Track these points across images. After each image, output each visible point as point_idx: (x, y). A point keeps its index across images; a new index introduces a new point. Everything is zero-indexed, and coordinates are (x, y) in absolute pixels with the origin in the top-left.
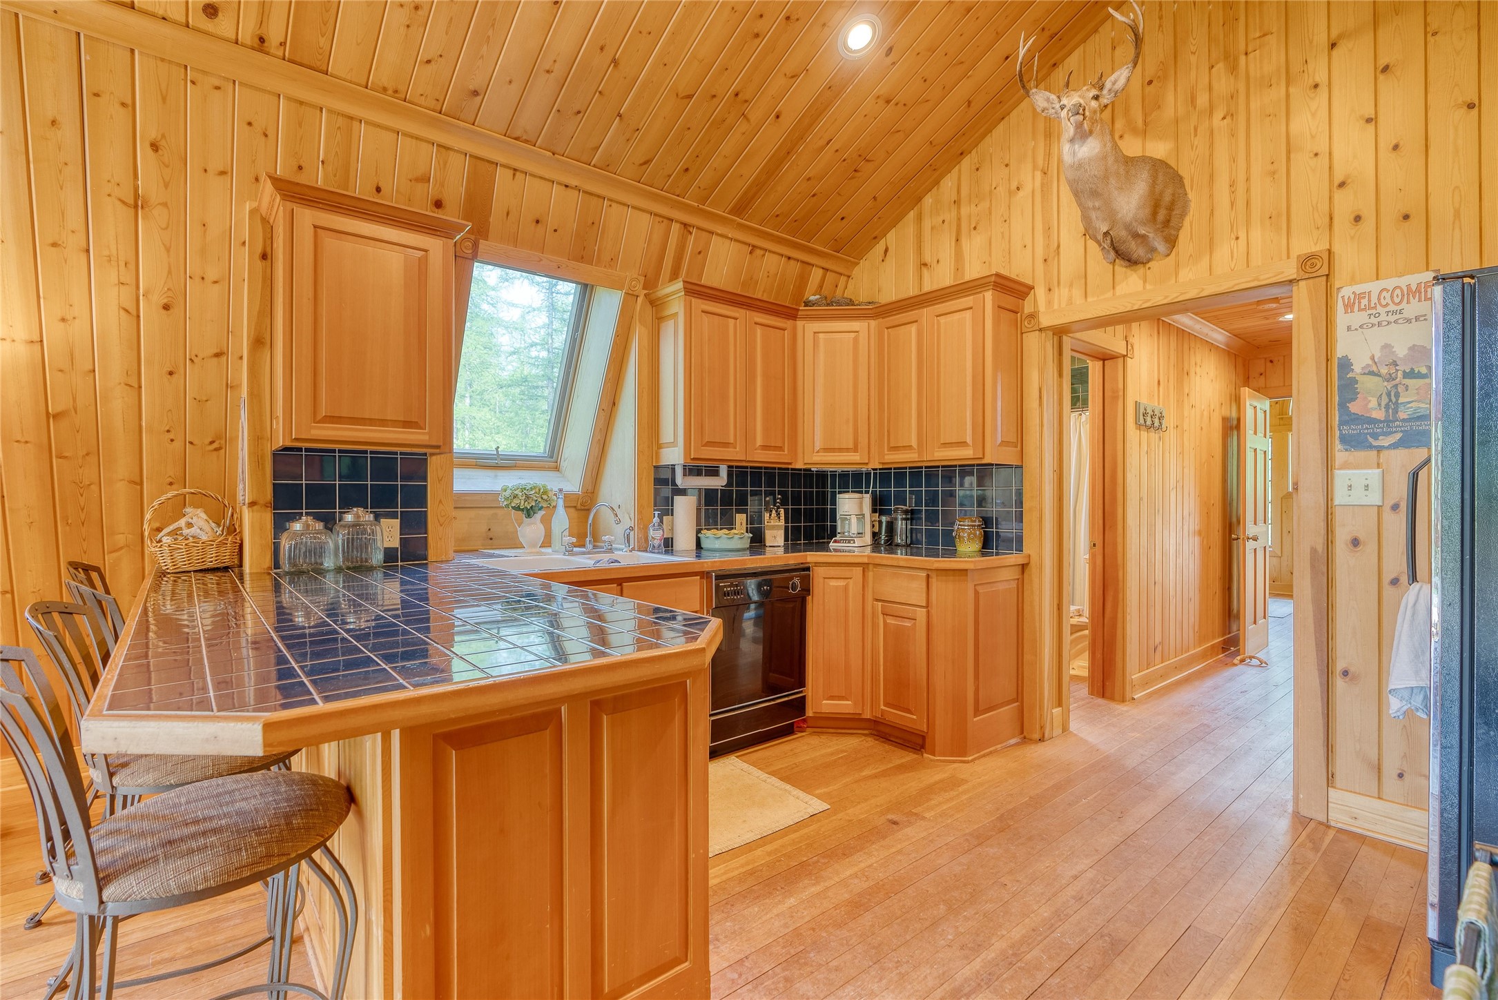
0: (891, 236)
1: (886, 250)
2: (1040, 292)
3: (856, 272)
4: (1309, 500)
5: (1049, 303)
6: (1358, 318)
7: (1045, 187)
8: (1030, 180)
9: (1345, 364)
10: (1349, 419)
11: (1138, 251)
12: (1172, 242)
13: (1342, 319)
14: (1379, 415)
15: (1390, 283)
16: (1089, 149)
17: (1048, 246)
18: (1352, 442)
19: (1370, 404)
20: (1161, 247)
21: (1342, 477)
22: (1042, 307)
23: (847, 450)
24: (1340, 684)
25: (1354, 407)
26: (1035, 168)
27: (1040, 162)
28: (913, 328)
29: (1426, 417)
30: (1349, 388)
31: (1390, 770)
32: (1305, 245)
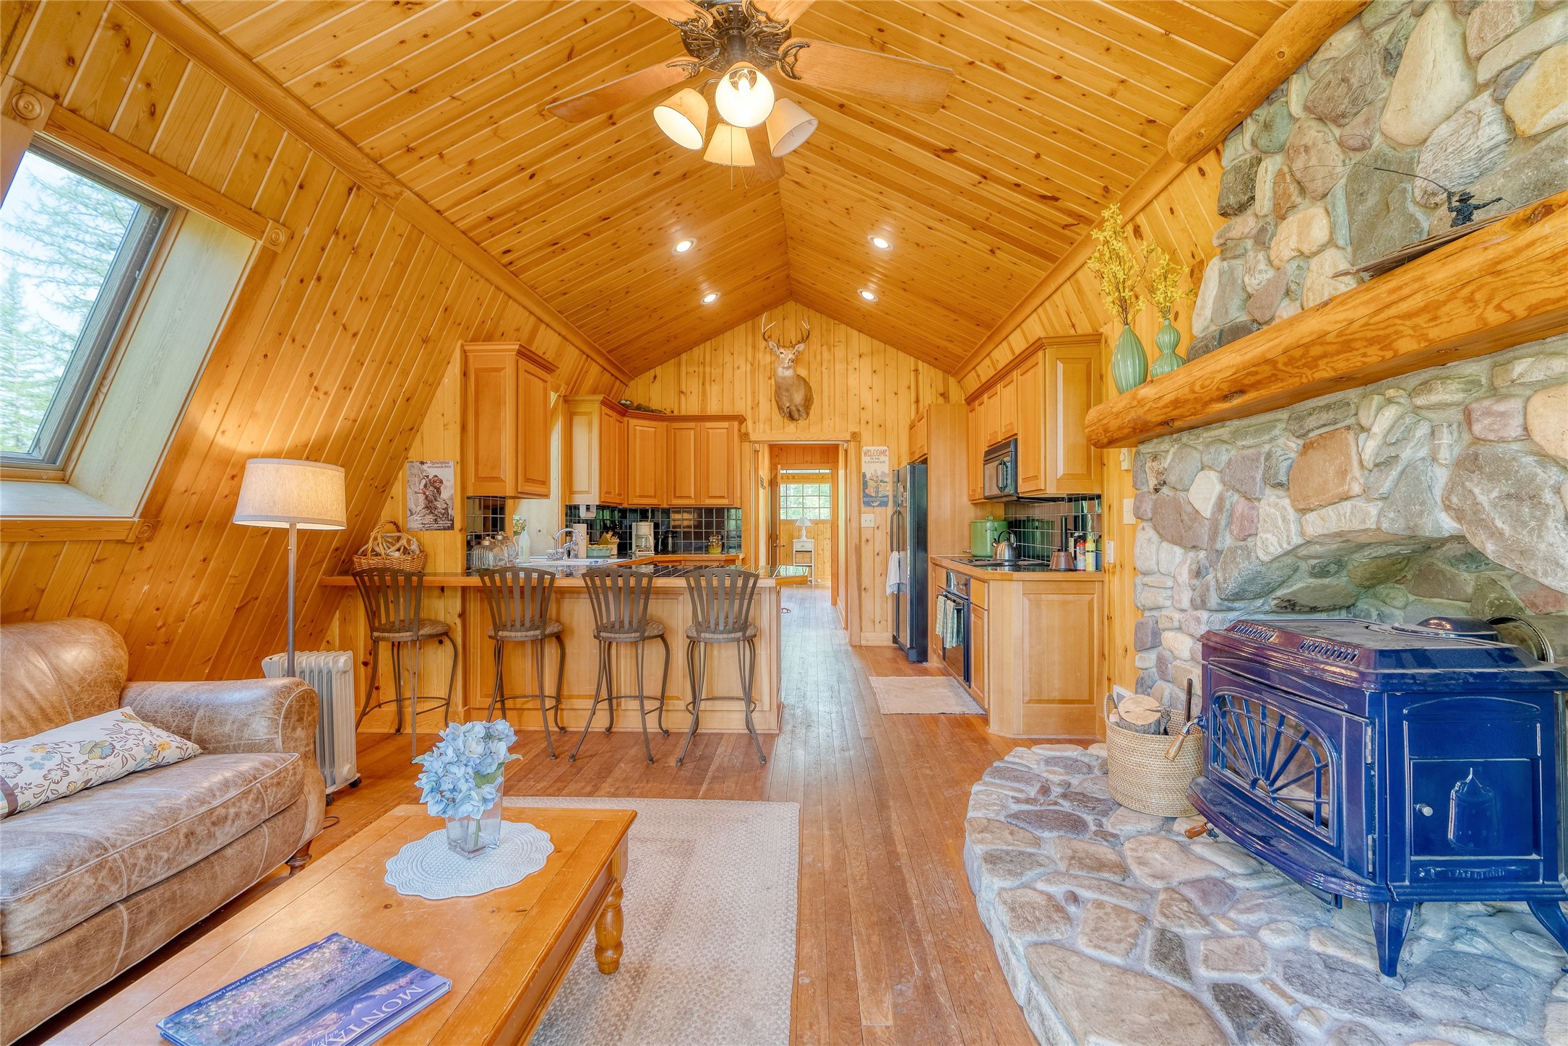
0: (658, 370)
1: (655, 377)
2: (749, 422)
3: (632, 383)
4: (854, 524)
5: (754, 430)
6: (868, 459)
7: (753, 372)
8: (745, 368)
9: (864, 475)
10: (866, 495)
11: (796, 416)
12: (808, 414)
13: (864, 459)
14: (873, 495)
15: (877, 448)
16: (789, 373)
17: (753, 401)
18: (867, 504)
19: (871, 491)
20: (805, 416)
21: (863, 516)
22: (750, 430)
23: (651, 497)
24: (863, 593)
25: (867, 491)
26: (746, 360)
27: (750, 358)
28: (692, 432)
29: (887, 496)
30: (865, 484)
31: (877, 621)
32: (853, 428)
